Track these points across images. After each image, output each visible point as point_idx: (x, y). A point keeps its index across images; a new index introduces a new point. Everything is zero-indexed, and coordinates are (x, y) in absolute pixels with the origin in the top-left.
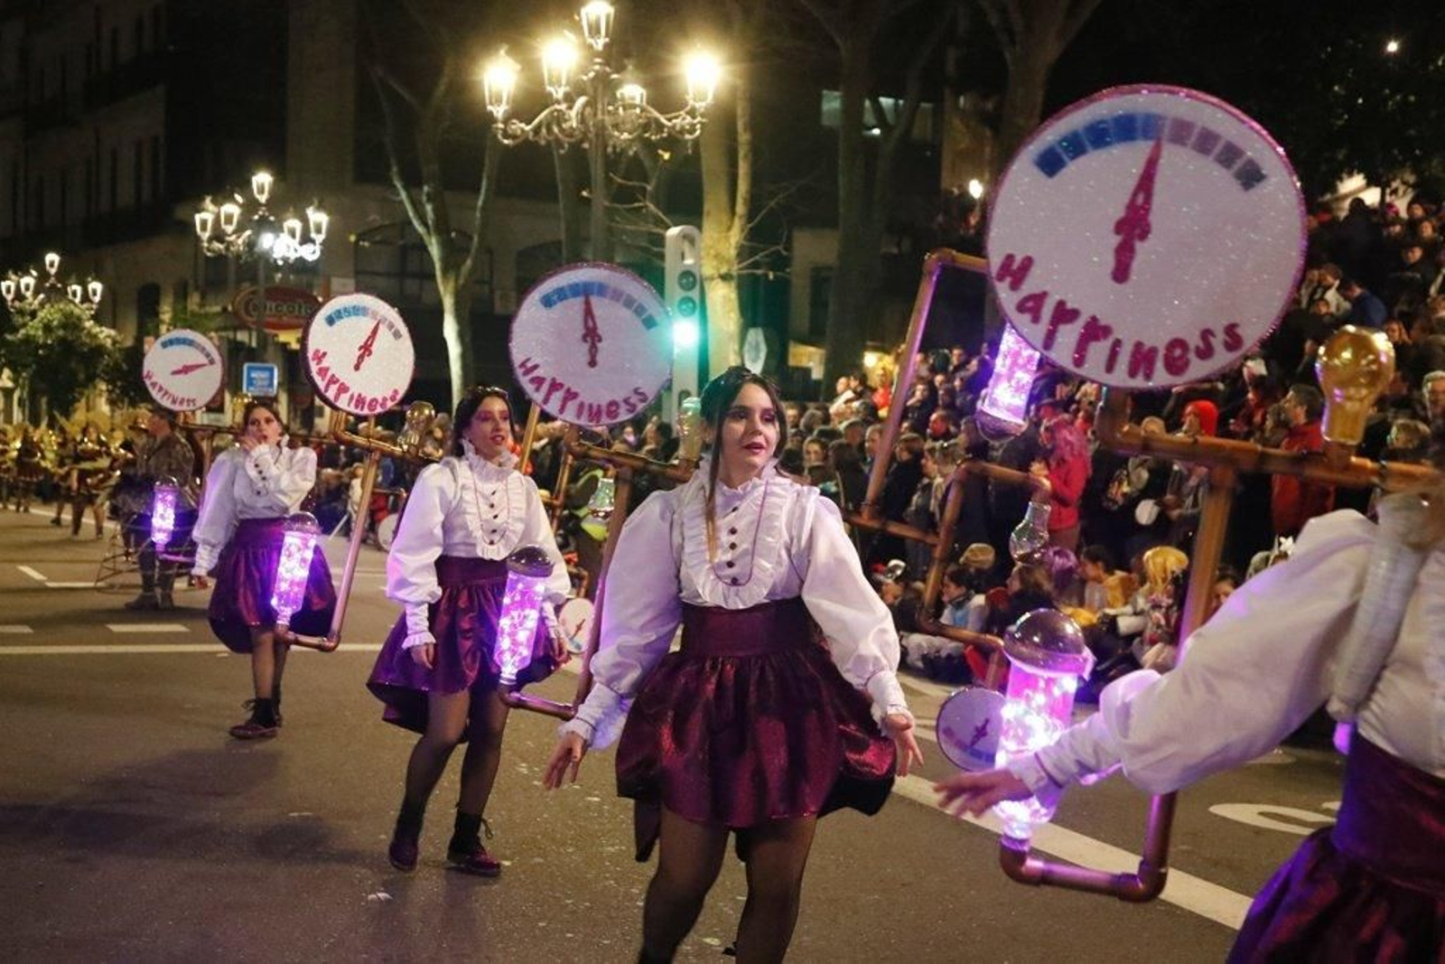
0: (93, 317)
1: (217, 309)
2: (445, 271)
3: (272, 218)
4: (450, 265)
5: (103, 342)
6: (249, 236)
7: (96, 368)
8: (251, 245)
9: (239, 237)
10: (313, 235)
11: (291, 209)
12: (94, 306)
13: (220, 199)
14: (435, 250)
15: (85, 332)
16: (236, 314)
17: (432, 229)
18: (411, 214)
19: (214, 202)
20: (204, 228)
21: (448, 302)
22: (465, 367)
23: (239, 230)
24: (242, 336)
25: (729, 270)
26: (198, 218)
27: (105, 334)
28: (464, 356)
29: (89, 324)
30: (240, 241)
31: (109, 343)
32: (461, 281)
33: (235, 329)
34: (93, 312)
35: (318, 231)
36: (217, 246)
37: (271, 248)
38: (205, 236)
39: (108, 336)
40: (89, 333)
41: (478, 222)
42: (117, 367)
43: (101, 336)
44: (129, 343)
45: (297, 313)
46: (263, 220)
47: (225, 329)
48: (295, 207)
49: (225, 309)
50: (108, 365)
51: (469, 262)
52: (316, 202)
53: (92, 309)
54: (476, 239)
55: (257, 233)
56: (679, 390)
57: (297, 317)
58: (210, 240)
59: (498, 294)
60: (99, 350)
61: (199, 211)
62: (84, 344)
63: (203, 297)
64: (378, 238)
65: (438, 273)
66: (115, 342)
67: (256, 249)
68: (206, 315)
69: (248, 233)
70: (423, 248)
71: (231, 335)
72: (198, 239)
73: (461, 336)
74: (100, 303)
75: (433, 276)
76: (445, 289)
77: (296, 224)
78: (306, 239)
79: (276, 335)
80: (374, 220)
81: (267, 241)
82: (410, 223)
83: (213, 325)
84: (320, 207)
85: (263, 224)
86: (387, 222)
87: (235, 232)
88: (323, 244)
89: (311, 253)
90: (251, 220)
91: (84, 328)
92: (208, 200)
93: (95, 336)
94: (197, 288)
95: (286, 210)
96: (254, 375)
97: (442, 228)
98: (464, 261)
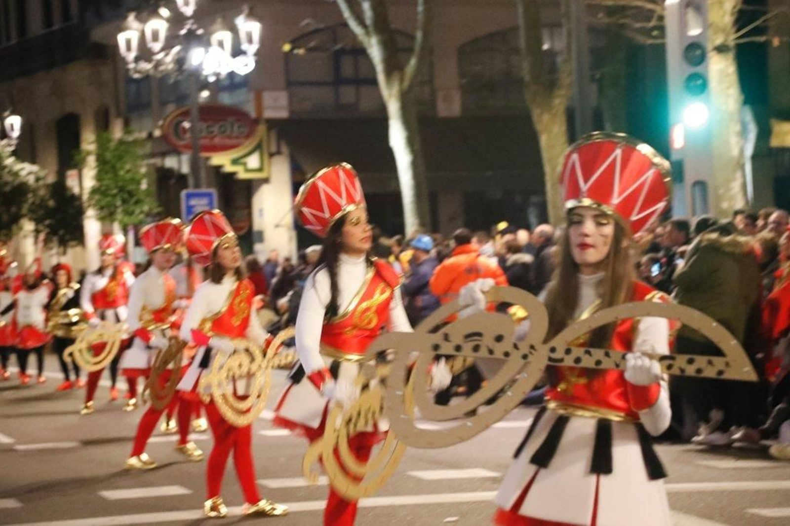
0: (14, 153)
1: (144, 135)
2: (389, 73)
3: (200, 32)
4: (393, 66)
5: (25, 180)
6: (178, 53)
7: (20, 208)
8: (180, 62)
9: (167, 55)
10: (245, 46)
11: (219, 20)
12: (14, 142)
13: (145, 14)
14: (375, 52)
15: (6, 170)
16: (164, 138)
17: (371, 29)
18: (347, 14)
19: (139, 18)
20: (129, 48)
21: (393, 108)
22: (416, 176)
23: (167, 48)
24: (170, 162)
25: (726, 40)
26: (121, 38)
27: (27, 171)
28: (415, 165)
29: (9, 161)
30: (169, 59)
31: (31, 180)
32: (406, 84)
33: (164, 155)
34: (12, 148)
35: (250, 41)
36: (146, 66)
37: (201, 65)
38: (131, 56)
39: (30, 173)
40: (10, 172)
41: (420, 17)
42: (42, 205)
43: (23, 173)
44: (51, 179)
45: (228, 132)
46: (191, 34)
47: (152, 155)
48: (224, 18)
49: (150, 136)
50: (33, 203)
51: (413, 62)
52: (246, 11)
53: (10, 145)
54: (419, 35)
55: (186, 50)
56: (693, 181)
57: (229, 137)
58: (137, 60)
59: (440, 95)
60: (21, 190)
61: (122, 30)
62: (6, 183)
63: (127, 124)
64: (312, 44)
65: (381, 78)
66: (38, 179)
67: (186, 67)
68: (135, 142)
69: (177, 49)
70: (360, 52)
71: (157, 161)
72: (124, 61)
73: (411, 142)
74: (20, 138)
75: (374, 82)
76: (390, 95)
77: (225, 36)
78: (237, 52)
79: (208, 159)
80: (308, 24)
81: (197, 57)
82: (345, 25)
83: (140, 151)
84: (252, 15)
85: (191, 38)
86: (322, 26)
87: (162, 50)
88: (257, 54)
89: (245, 66)
90: (178, 36)
91: (5, 167)
92: (131, 18)
93: (16, 174)
94: (119, 115)
95: (213, 22)
96: (193, 202)
97: (382, 26)
98: (407, 61)
